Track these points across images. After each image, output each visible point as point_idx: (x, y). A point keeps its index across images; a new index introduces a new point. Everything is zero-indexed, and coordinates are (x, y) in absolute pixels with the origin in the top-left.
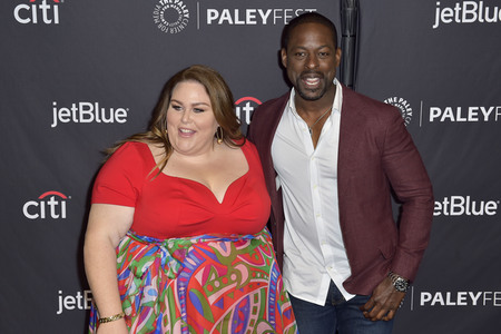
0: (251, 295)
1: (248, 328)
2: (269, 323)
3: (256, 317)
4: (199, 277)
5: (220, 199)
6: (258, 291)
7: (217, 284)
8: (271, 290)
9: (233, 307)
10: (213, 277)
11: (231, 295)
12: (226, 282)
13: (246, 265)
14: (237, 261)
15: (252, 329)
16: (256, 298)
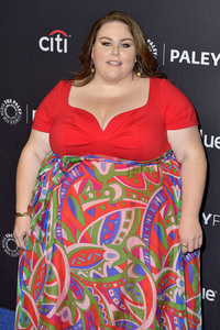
0: (124, 212)
1: (117, 238)
2: (142, 239)
3: (126, 231)
4: (76, 186)
5: (104, 127)
6: (133, 210)
7: (91, 195)
8: (149, 212)
9: (104, 217)
10: (88, 189)
11: (103, 207)
12: (99, 195)
13: (120, 185)
14: (113, 180)
15: (121, 240)
16: (129, 215)
